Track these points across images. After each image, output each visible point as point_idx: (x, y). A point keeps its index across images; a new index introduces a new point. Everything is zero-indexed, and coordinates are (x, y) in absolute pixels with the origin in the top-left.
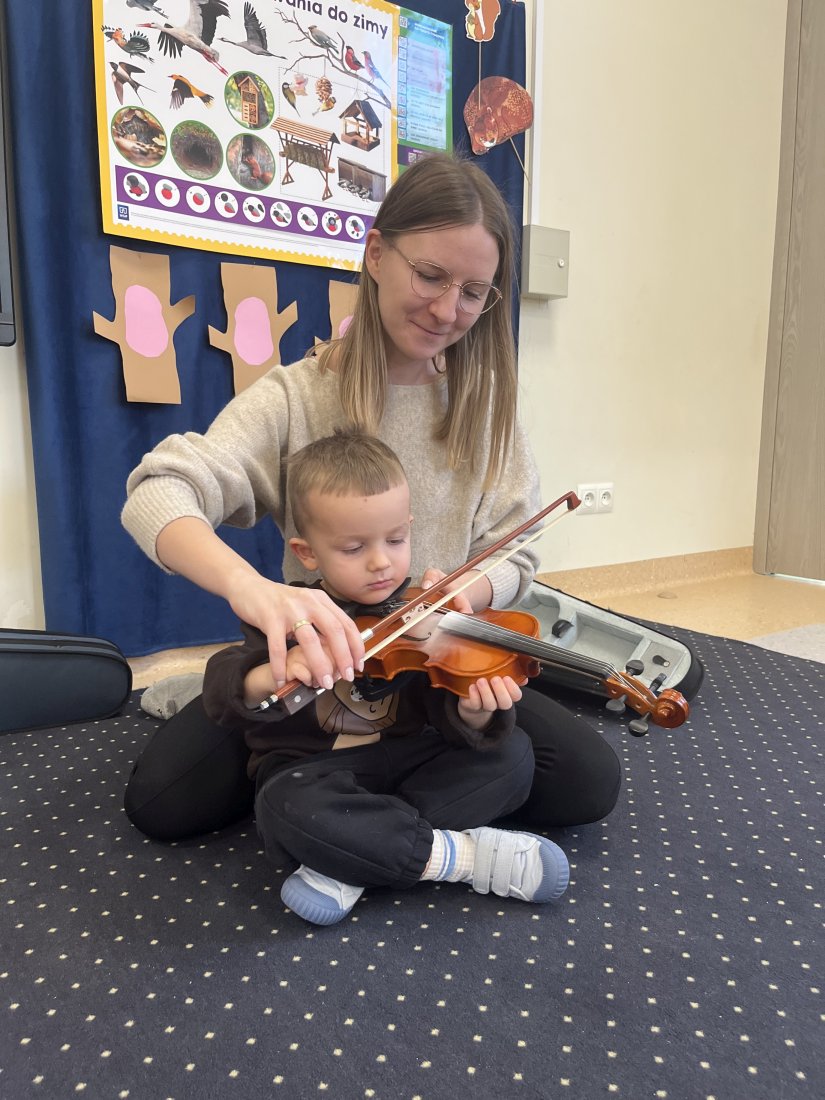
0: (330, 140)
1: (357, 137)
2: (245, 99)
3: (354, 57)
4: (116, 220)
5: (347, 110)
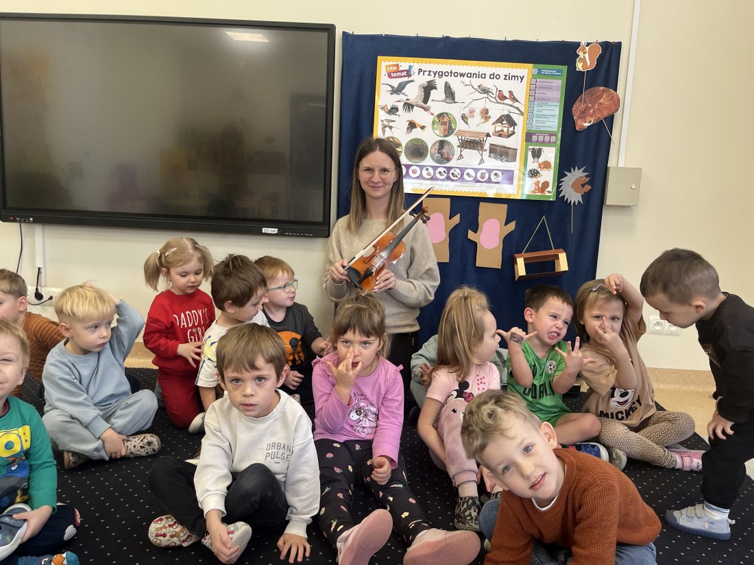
0: (486, 136)
2: (442, 125)
3: (503, 95)
5: (497, 120)
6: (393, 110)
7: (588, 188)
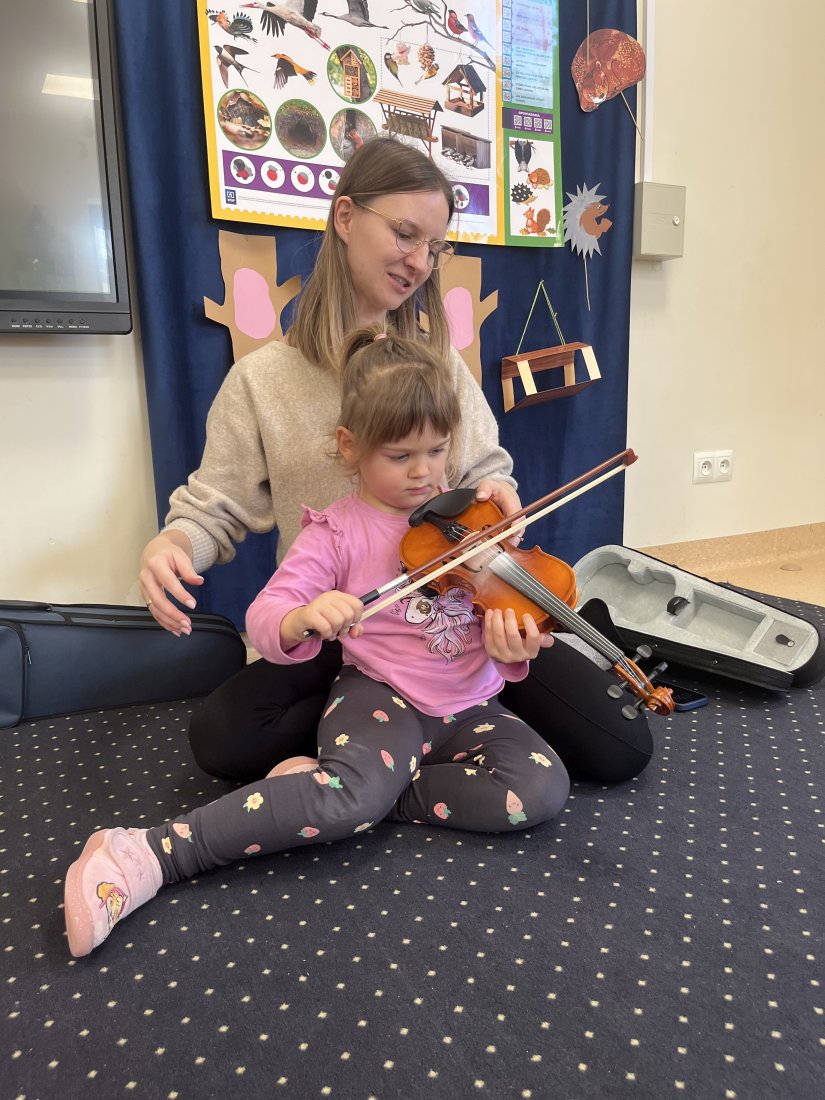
0: (434, 108)
1: (461, 103)
2: (347, 73)
3: (456, 21)
4: (224, 205)
5: (450, 76)
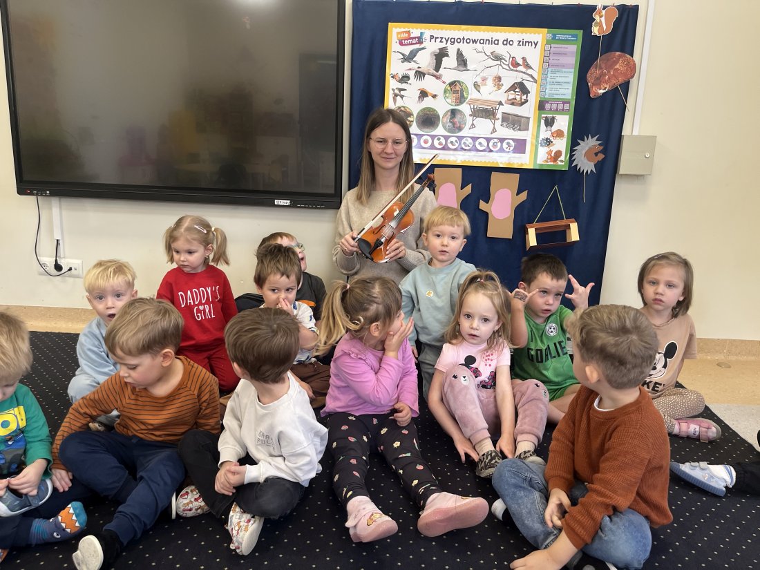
0: (498, 104)
1: (514, 101)
2: (454, 93)
3: (516, 62)
5: (510, 88)
6: (405, 79)
7: (601, 156)
